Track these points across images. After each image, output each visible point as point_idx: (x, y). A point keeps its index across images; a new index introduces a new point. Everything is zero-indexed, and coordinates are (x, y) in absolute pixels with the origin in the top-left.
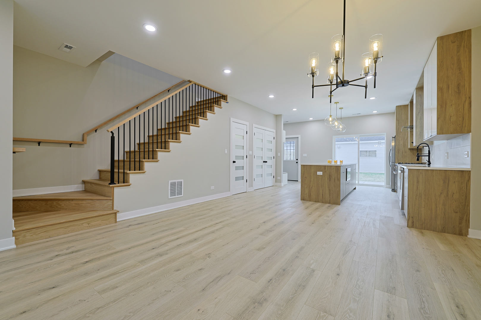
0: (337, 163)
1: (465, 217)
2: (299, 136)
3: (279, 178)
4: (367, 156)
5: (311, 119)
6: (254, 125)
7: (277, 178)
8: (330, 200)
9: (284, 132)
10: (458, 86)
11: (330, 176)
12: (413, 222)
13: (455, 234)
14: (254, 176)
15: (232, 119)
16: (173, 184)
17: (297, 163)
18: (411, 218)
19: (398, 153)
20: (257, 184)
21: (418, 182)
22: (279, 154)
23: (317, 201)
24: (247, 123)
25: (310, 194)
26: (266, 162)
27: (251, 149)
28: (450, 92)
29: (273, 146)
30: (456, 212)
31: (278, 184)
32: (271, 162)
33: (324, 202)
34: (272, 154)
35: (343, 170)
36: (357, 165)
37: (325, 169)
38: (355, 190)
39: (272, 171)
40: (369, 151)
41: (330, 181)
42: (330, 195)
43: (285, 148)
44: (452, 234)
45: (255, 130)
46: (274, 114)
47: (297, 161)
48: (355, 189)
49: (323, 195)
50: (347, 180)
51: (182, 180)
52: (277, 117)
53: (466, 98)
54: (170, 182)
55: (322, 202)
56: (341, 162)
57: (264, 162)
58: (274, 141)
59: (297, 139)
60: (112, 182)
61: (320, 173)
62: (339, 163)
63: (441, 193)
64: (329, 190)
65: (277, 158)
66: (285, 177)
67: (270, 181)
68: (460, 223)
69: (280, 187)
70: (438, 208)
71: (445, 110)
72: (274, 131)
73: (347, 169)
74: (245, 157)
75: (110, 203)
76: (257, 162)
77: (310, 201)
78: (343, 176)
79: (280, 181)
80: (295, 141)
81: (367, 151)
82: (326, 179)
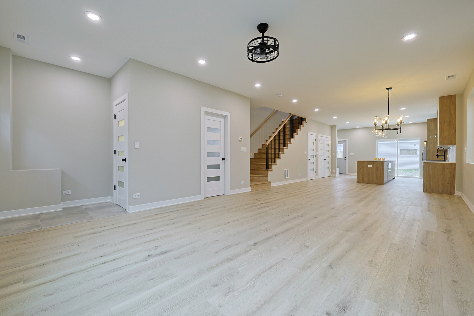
0: (380, 160)
1: (453, 185)
2: (347, 140)
3: (333, 171)
4: (407, 154)
5: (358, 127)
6: (319, 135)
7: (332, 171)
8: (377, 182)
9: (337, 138)
10: (450, 122)
11: (377, 167)
12: (426, 189)
13: (448, 194)
14: (319, 169)
15: (309, 133)
16: (285, 171)
17: (345, 160)
18: (425, 187)
19: (429, 153)
20: (321, 175)
21: (429, 169)
22: (334, 154)
23: (368, 183)
24: (315, 134)
25: (364, 179)
26: (326, 159)
27: (317, 151)
28: (445, 124)
29: (329, 148)
30: (449, 183)
31: (333, 175)
32: (329, 159)
33: (373, 183)
34: (329, 154)
35: (385, 164)
36: (396, 162)
37: (374, 163)
38: (394, 180)
39: (328, 166)
40: (409, 150)
41: (377, 170)
42: (377, 179)
43: (338, 148)
44: (447, 194)
45: (320, 138)
46: (330, 126)
47: (345, 159)
48: (394, 178)
49: (372, 179)
50: (389, 171)
51: (288, 169)
52: (333, 127)
53: (453, 128)
54: (284, 169)
55: (372, 184)
56: (384, 159)
57: (324, 159)
58: (330, 145)
59: (345, 142)
60: (267, 169)
61: (370, 166)
62: (382, 160)
63: (441, 174)
64: (377, 176)
65: (332, 156)
66: (338, 170)
67: (327, 173)
68: (450, 189)
69: (335, 177)
70: (440, 182)
71: (443, 133)
72: (330, 137)
73: (388, 164)
74: (314, 156)
75: (267, 178)
76: (321, 159)
77: (363, 183)
78: (386, 167)
79: (335, 173)
80: (344, 143)
81: (407, 150)
82: (375, 170)
